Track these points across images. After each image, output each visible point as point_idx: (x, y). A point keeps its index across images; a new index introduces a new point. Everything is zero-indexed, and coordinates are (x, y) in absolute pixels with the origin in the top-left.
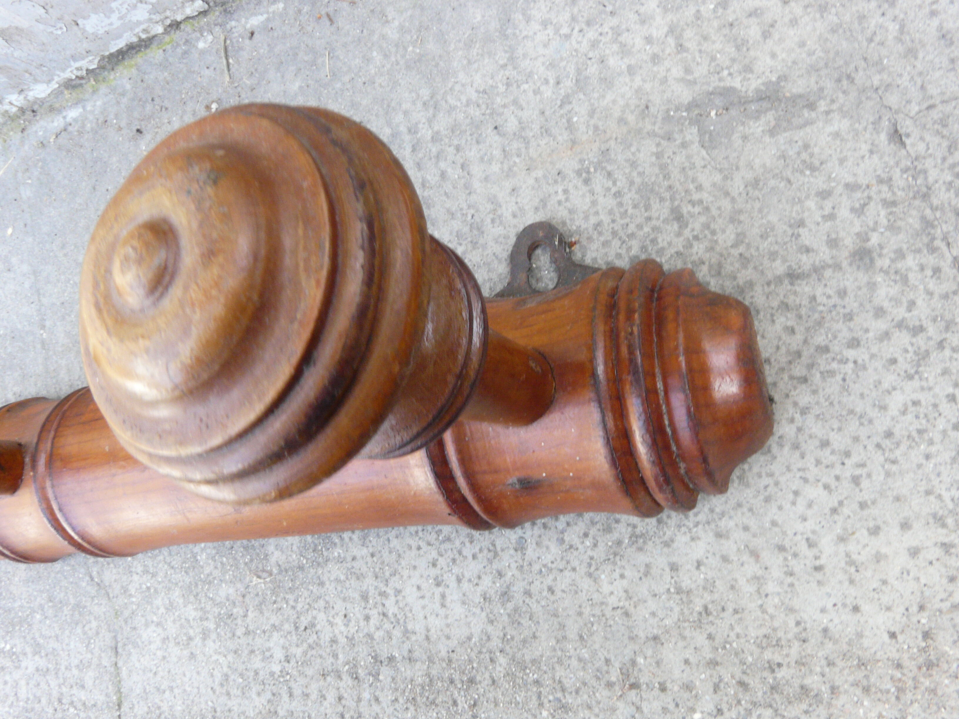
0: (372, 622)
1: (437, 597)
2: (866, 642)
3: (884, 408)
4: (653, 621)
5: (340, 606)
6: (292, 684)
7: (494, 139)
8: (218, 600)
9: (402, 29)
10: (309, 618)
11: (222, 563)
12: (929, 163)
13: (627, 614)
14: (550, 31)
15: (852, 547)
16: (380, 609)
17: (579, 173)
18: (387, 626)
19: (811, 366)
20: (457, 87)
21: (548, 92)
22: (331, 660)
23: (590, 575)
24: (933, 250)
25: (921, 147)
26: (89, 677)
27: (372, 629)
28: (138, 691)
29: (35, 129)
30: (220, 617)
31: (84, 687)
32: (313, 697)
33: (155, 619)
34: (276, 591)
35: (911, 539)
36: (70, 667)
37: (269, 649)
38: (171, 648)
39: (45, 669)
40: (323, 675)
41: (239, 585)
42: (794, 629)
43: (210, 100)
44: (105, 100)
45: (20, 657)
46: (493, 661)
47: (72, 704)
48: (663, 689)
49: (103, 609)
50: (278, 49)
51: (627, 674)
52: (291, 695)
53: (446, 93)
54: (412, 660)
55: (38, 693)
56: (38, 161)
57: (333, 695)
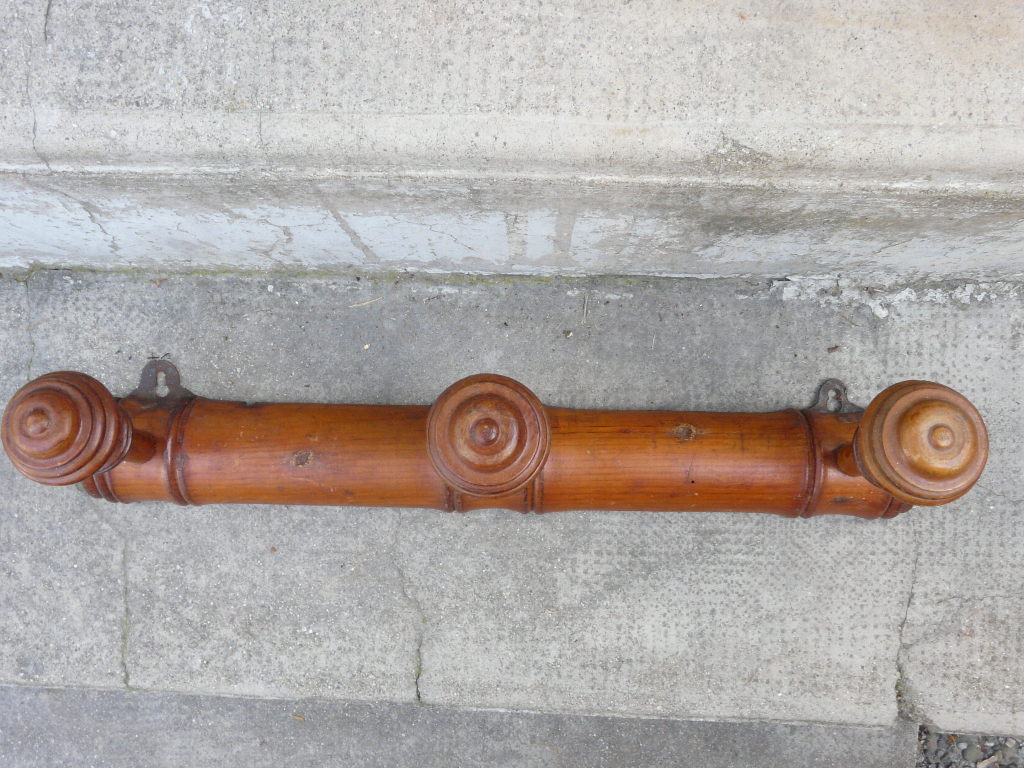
0: (621, 641)
1: (662, 632)
2: (852, 669)
3: (878, 580)
4: (769, 653)
5: (602, 630)
6: (561, 670)
8: (514, 619)
9: (702, 342)
10: (580, 635)
11: (522, 599)
13: (758, 649)
14: (779, 377)
15: (855, 632)
16: (627, 635)
18: (630, 644)
19: (855, 559)
20: (726, 385)
21: (771, 405)
22: (591, 658)
23: (744, 630)
24: (908, 525)
26: (391, 657)
27: (621, 644)
28: (436, 668)
29: (408, 286)
30: (513, 629)
31: (385, 663)
32: (574, 678)
33: (459, 626)
34: (559, 619)
35: (876, 632)
36: (373, 649)
37: (548, 650)
38: (470, 643)
39: (347, 649)
40: (583, 666)
41: (532, 613)
42: (826, 662)
43: (568, 328)
44: (481, 293)
45: (323, 639)
46: (688, 665)
47: (371, 673)
48: (768, 682)
49: (411, 615)
50: (622, 319)
51: (753, 675)
52: (559, 676)
53: (719, 385)
54: (642, 661)
55: (338, 664)
56: (407, 309)
57: (588, 677)
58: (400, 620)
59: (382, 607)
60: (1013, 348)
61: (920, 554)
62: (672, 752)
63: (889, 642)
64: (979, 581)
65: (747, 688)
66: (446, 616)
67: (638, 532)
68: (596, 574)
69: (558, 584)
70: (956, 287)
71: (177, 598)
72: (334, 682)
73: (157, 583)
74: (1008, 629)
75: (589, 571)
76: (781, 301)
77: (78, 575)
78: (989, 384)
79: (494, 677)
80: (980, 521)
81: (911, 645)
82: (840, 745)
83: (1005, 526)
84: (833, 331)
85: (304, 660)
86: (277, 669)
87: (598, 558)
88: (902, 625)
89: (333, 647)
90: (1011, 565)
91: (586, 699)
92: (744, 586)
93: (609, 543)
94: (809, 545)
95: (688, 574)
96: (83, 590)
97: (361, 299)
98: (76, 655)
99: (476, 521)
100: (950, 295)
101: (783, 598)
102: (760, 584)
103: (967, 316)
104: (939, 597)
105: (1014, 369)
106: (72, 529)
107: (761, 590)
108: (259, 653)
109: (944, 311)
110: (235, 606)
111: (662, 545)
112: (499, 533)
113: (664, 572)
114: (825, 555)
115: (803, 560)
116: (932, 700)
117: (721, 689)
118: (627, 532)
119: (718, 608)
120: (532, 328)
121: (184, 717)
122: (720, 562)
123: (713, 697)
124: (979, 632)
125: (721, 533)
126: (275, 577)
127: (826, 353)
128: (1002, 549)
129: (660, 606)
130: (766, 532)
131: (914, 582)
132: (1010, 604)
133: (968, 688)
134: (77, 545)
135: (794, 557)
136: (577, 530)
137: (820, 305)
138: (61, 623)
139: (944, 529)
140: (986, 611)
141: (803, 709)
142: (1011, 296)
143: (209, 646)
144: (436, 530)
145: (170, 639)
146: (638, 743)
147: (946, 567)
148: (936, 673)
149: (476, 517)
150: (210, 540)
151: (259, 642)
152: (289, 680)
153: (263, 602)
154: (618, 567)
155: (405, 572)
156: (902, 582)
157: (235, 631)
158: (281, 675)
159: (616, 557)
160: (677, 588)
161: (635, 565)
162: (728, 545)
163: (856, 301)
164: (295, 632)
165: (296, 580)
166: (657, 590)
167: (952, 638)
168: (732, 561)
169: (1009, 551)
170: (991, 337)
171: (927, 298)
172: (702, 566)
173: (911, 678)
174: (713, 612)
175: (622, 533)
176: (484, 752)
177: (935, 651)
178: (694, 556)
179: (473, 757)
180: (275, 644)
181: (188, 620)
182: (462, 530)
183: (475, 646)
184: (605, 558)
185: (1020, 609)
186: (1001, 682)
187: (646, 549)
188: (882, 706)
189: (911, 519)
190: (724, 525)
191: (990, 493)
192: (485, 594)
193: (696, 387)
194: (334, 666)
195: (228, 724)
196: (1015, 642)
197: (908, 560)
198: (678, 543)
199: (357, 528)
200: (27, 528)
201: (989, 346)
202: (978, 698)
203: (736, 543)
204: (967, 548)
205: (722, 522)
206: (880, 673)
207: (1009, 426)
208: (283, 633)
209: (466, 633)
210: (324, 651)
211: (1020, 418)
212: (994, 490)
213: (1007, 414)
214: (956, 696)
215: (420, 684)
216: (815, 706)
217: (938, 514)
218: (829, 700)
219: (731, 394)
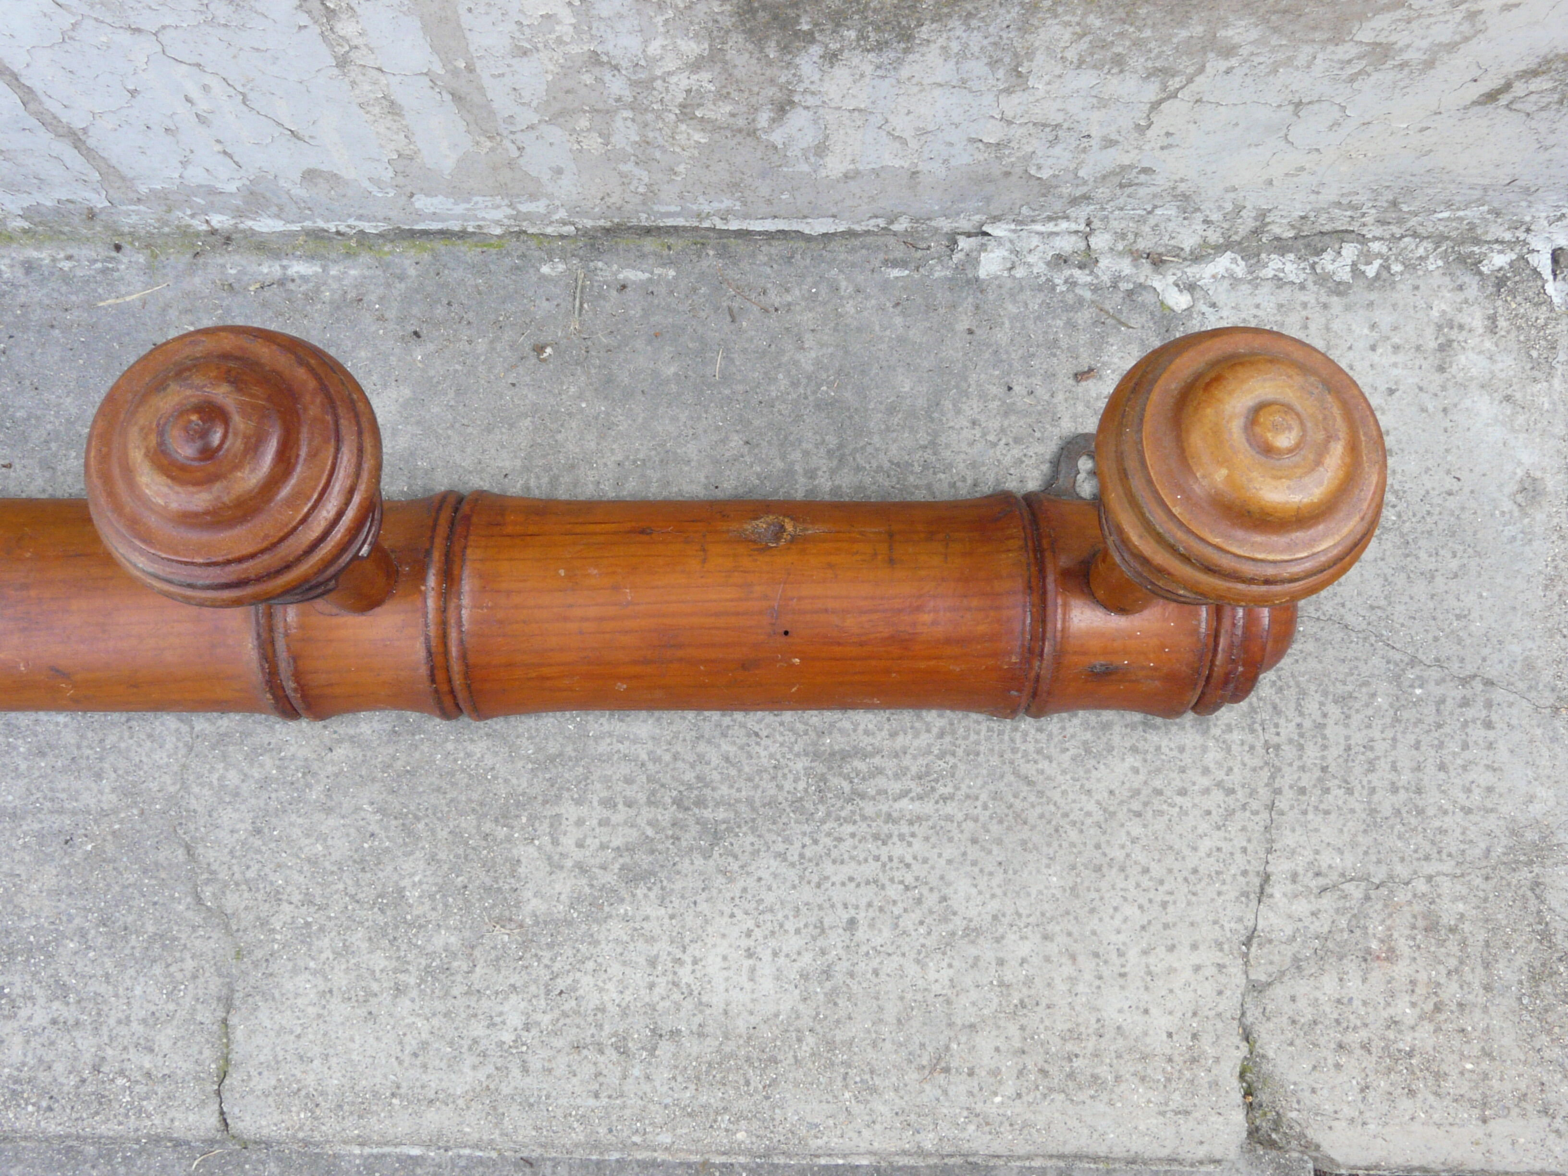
0: (657, 990)
1: (746, 970)
2: (1148, 1040)
3: (1195, 849)
4: (972, 1010)
5: (616, 969)
6: (529, 1057)
8: (430, 949)
10: (569, 980)
11: (446, 905)
13: (948, 1002)
14: (977, 432)
15: (1152, 960)
16: (670, 977)
18: (676, 996)
19: (1146, 804)
20: (870, 449)
22: (593, 1030)
23: (918, 961)
24: (1252, 731)
26: (165, 1038)
27: (656, 999)
28: (262, 1058)
29: (221, 261)
30: (428, 970)
31: (151, 1050)
32: (557, 1073)
33: (312, 964)
34: (525, 945)
35: (1195, 958)
36: (128, 1020)
37: (501, 1014)
38: (335, 1004)
39: (71, 1022)
40: (577, 1048)
41: (467, 934)
42: (1094, 1025)
43: (542, 340)
44: (367, 273)
45: (19, 1002)
46: (799, 1040)
47: (122, 1073)
48: (971, 1073)
49: (212, 944)
50: (655, 319)
51: (939, 1059)
52: (525, 1070)
53: (855, 450)
54: (701, 1035)
55: (49, 1056)
56: (216, 307)
57: (587, 1070)
58: (187, 955)
59: (151, 928)
60: (1441, 369)
61: (1278, 792)
63: (1223, 979)
64: (1400, 844)
65: (927, 1087)
66: (286, 945)
67: (691, 758)
68: (603, 847)
69: (522, 870)
70: (1323, 250)
72: (40, 1096)
74: (1464, 944)
75: (589, 841)
76: (977, 279)
78: (1399, 441)
79: (385, 1076)
80: (1397, 720)
81: (1270, 984)
83: (1447, 729)
84: (1084, 338)
87: (606, 813)
88: (1248, 943)
89: (40, 1018)
90: (1462, 809)
91: (583, 1119)
92: (915, 866)
93: (629, 781)
94: (1049, 778)
95: (798, 845)
97: (123, 289)
99: (352, 739)
100: (1313, 267)
101: (999, 892)
102: (949, 862)
103: (1348, 308)
105: (1445, 410)
107: (951, 876)
109: (1302, 297)
111: (740, 783)
112: (399, 765)
113: (746, 840)
114: (1084, 798)
115: (1039, 810)
116: (1316, 1099)
117: (873, 1090)
118: (667, 757)
119: (862, 917)
120: (470, 342)
122: (864, 818)
123: (856, 1108)
124: (1407, 951)
125: (865, 756)
127: (1071, 382)
128: (1442, 775)
129: (740, 915)
130: (960, 752)
131: (1269, 851)
132: (1465, 891)
133: (1390, 1070)
135: (1018, 804)
136: (561, 754)
137: (1053, 288)
139: (1324, 737)
140: (1417, 908)
141: (1048, 1128)
142: (1431, 267)
144: (266, 759)
147: (1333, 817)
148: (1322, 1041)
149: (351, 731)
154: (650, 832)
155: (200, 850)
156: (1244, 850)
159: (644, 810)
160: (775, 876)
161: (684, 828)
162: (881, 782)
163: (1127, 278)
166: (731, 880)
167: (1351, 966)
168: (889, 815)
169: (1457, 781)
170: (1396, 348)
171: (1269, 272)
172: (826, 827)
173: (1271, 1054)
174: (852, 924)
175: (657, 760)
177: (1318, 994)
178: (809, 806)
182: (320, 759)
183: (346, 1009)
184: (622, 814)
185: (1486, 900)
186: (1456, 1057)
187: (707, 792)
188: (1214, 1118)
189: (1258, 718)
190: (870, 740)
191: (1414, 662)
192: (367, 894)
193: (806, 453)
194: (41, 1060)
196: (1480, 970)
197: (1255, 805)
198: (774, 778)
199: (101, 759)
201: (1395, 365)
202: (1412, 1093)
203: (897, 777)
204: (1373, 777)
205: (867, 732)
206: (1206, 1045)
207: (1442, 525)
209: (326, 979)
210: (21, 1028)
211: (1463, 509)
212: (1420, 656)
213: (1437, 500)
214: (1364, 1089)
215: (226, 1095)
216: (1073, 1123)
217: (1312, 706)
218: (1101, 1107)
219: (880, 468)
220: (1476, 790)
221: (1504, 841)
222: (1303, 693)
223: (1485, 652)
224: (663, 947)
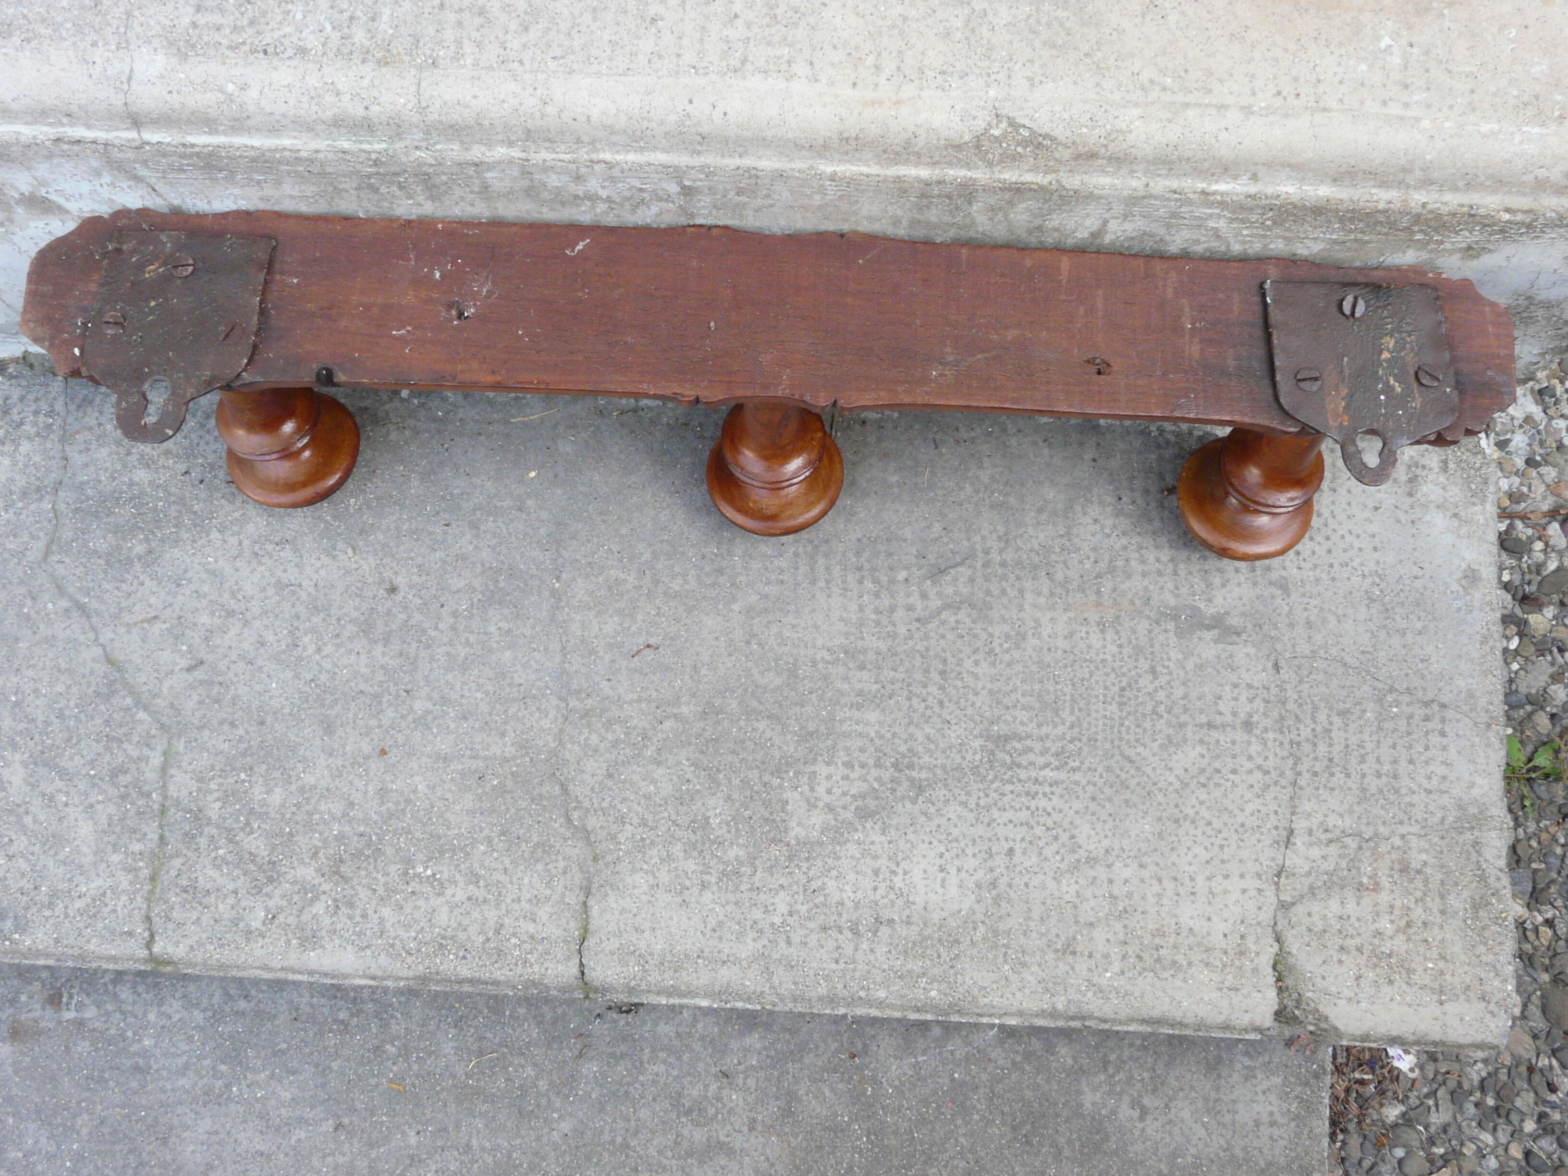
0: (879, 892)
1: (938, 881)
2: (1210, 938)
3: (1243, 810)
4: (1091, 913)
5: (851, 876)
6: (791, 934)
7: (1045, 581)
8: (726, 859)
9: (991, 477)
10: (820, 883)
11: (737, 830)
12: (1288, 686)
13: (1075, 907)
14: (1098, 527)
15: (1213, 884)
16: (888, 883)
17: (1098, 624)
18: (892, 896)
19: (1209, 779)
20: (1026, 536)
21: (1088, 565)
22: (835, 917)
23: (1055, 879)
24: (1282, 732)
25: (1287, 676)
26: (544, 912)
27: (878, 897)
28: (610, 929)
30: (724, 873)
31: (534, 921)
32: (811, 945)
33: (645, 867)
34: (790, 858)
35: (1243, 884)
36: (519, 900)
37: (773, 904)
38: (660, 894)
39: (481, 899)
40: (824, 929)
41: (751, 849)
42: (1174, 927)
45: (446, 884)
46: (975, 929)
47: (514, 935)
48: (1090, 956)
49: (577, 851)
50: (883, 445)
51: (1069, 945)
52: (789, 943)
53: (1016, 537)
54: (908, 923)
55: (465, 922)
56: (591, 426)
57: (831, 945)
58: (560, 858)
59: (535, 839)
60: (1410, 495)
61: (1299, 774)
62: (962, 1147)
63: (1262, 899)
64: (1382, 812)
65: (1061, 964)
66: (628, 853)
67: (904, 736)
68: (844, 794)
69: (789, 808)
71: (237, 821)
72: (459, 949)
73: (209, 798)
74: (1426, 882)
75: (835, 790)
76: (1098, 426)
77: (94, 785)
78: (1382, 542)
79: (694, 944)
80: (1380, 729)
81: (1293, 904)
82: (1214, 1138)
83: (1414, 736)
84: (1169, 467)
85: (417, 915)
86: (376, 928)
87: (847, 772)
88: (1279, 875)
89: (460, 896)
90: (1425, 790)
91: (827, 978)
92: (1055, 815)
93: (862, 750)
94: (1144, 759)
95: (975, 797)
96: (99, 807)
97: (528, 411)
98: (79, 904)
99: (675, 716)
101: (1110, 834)
102: (1077, 812)
104: (1329, 835)
105: (1413, 522)
106: (92, 719)
107: (1078, 822)
108: (351, 905)
110: (321, 834)
111: (938, 754)
112: (707, 734)
113: (941, 793)
114: (1167, 773)
115: (1137, 780)
116: (1325, 983)
117: (1024, 965)
118: (888, 736)
119: (1018, 847)
121: (219, 1083)
122: (1020, 781)
123: (1013, 977)
124: (1387, 885)
125: (1020, 739)
126: (383, 792)
127: (1160, 496)
128: (1411, 767)
129: (935, 843)
130: (1084, 739)
131: (1293, 813)
132: (1427, 846)
133: (1375, 966)
134: (98, 742)
135: (1123, 776)
136: (817, 731)
137: (1150, 433)
138: (61, 857)
139: (1331, 738)
140: (1395, 856)
141: (1142, 997)
143: (278, 892)
144: (617, 727)
145: (221, 881)
146: (911, 1132)
147: (1336, 792)
148: (1329, 944)
149: (675, 711)
150: (293, 738)
151: (353, 888)
152: (392, 946)
153: (362, 829)
154: (876, 785)
155: (571, 787)
156: (1276, 812)
157: (317, 870)
158: (381, 937)
159: (872, 771)
160: (959, 817)
161: (899, 783)
162: (1031, 757)
164: (406, 873)
165: (412, 796)
166: (930, 819)
167: (1349, 893)
168: (1036, 780)
169: (1422, 771)
172: (994, 786)
173: (1294, 951)
174: (1011, 852)
175: (882, 737)
176: (676, 1143)
177: (1327, 912)
178: (983, 771)
179: (660, 1153)
180: (375, 890)
181: (251, 853)
182: (654, 729)
183: (667, 898)
184: (858, 772)
185: (1441, 853)
186: (1421, 959)
187: (915, 759)
188: (1256, 994)
189: (1285, 724)
190: (1024, 728)
191: (1392, 690)
192: (683, 820)
193: (983, 537)
194: (460, 924)
195: (287, 1095)
196: (1437, 900)
197: (1283, 782)
198: (960, 752)
199: (505, 723)
200: (26, 717)
201: (1379, 491)
202: (1391, 982)
203: (1042, 754)
204: (1364, 767)
205: (1022, 723)
206: (1250, 944)
207: (1411, 599)
208: (388, 874)
209: (655, 877)
210: (447, 902)
211: (1425, 588)
212: (1396, 686)
213: (1407, 582)
214: (1358, 978)
215: (585, 953)
216: (1159, 993)
217: (1322, 717)
218: (1179, 983)
219: (1032, 550)
220: (1435, 779)
221: (1454, 813)
222: (1316, 708)
223: (1441, 684)
224: (883, 863)
